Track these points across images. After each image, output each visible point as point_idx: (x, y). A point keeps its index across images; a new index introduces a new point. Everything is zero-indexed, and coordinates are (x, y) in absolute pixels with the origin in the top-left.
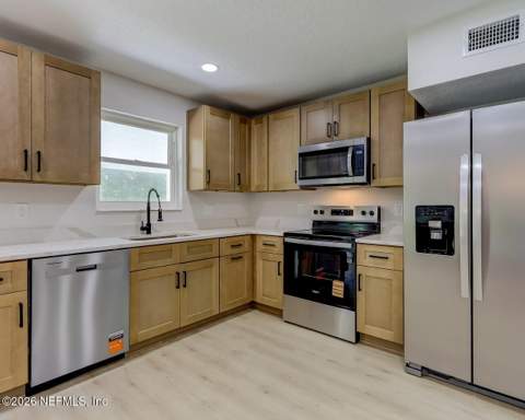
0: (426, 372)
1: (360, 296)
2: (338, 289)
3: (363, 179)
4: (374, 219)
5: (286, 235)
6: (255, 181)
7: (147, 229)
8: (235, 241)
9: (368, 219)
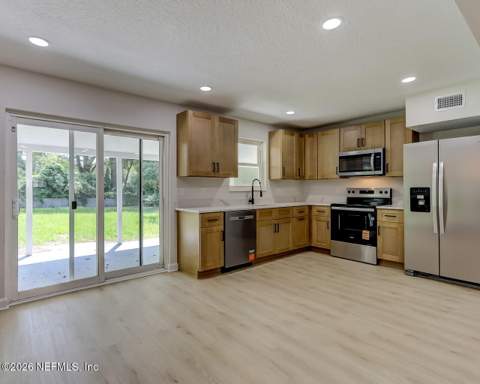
0: (417, 274)
1: (379, 239)
2: (366, 235)
3: (381, 172)
4: (388, 196)
5: (333, 205)
6: (308, 173)
7: (252, 201)
8: (301, 209)
9: (384, 196)
